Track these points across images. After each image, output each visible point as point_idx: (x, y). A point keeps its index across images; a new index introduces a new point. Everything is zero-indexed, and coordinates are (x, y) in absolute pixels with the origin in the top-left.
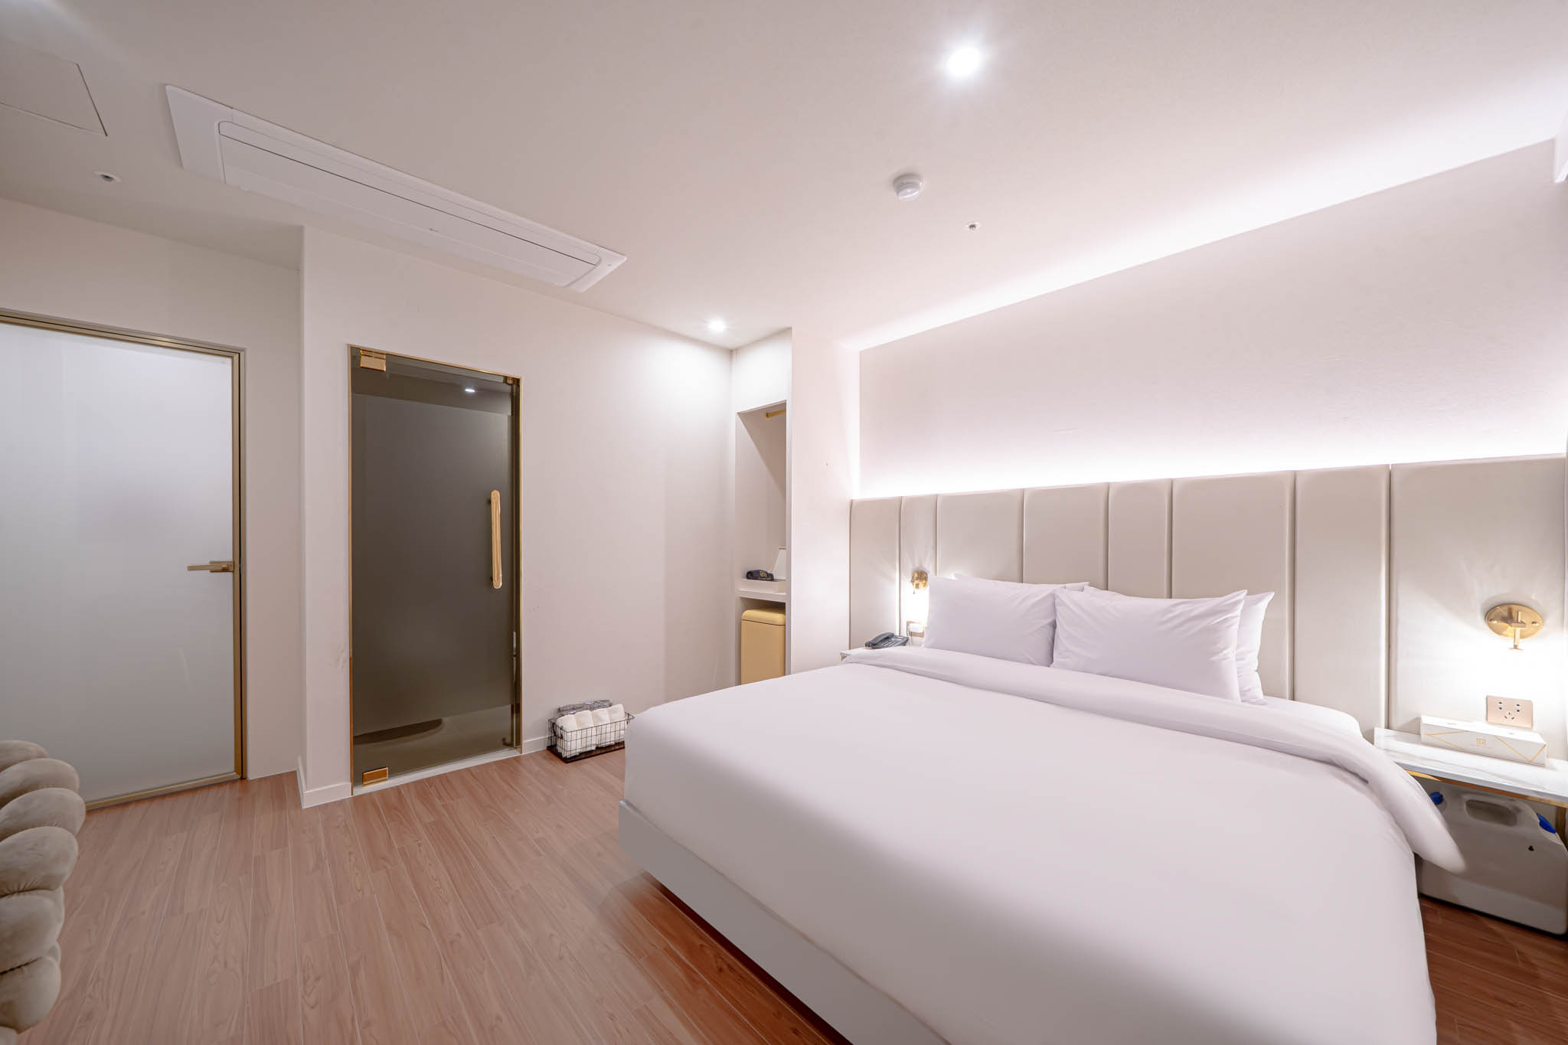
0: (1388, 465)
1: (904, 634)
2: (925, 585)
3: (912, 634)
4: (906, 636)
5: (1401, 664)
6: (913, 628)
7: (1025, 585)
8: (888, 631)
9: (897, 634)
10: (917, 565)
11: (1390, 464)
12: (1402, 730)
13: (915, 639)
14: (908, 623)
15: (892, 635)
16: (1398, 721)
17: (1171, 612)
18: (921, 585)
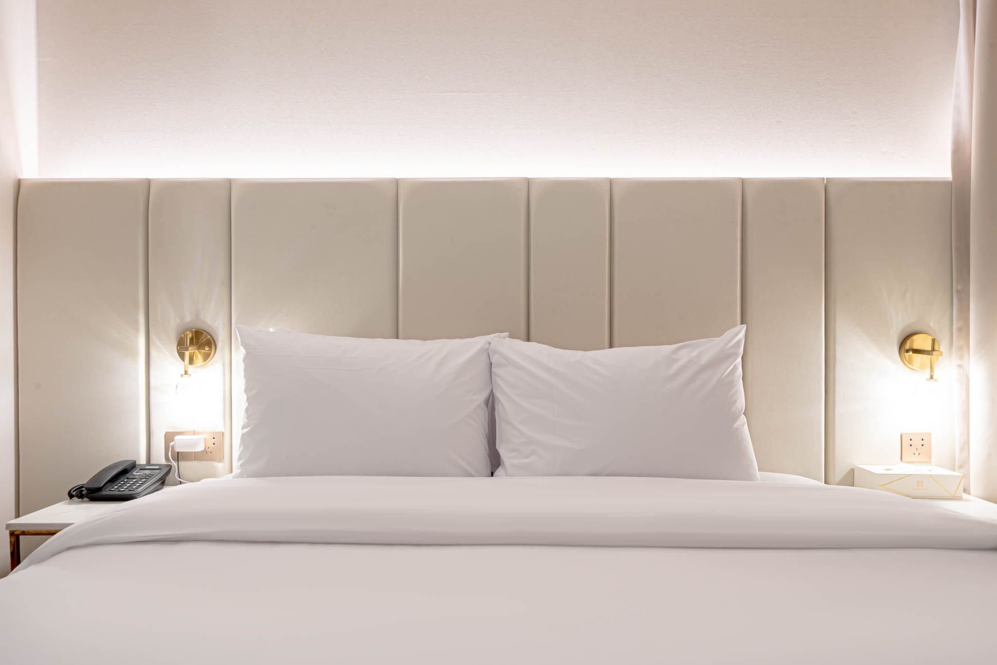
0: (824, 178)
1: (159, 458)
2: (206, 357)
3: (178, 457)
4: (163, 462)
5: (840, 408)
6: (181, 444)
7: (400, 342)
8: (123, 456)
9: (142, 461)
10: (188, 319)
11: (825, 178)
12: (841, 483)
13: (186, 466)
14: (169, 437)
15: (133, 466)
16: (839, 472)
17: (677, 360)
18: (199, 357)
